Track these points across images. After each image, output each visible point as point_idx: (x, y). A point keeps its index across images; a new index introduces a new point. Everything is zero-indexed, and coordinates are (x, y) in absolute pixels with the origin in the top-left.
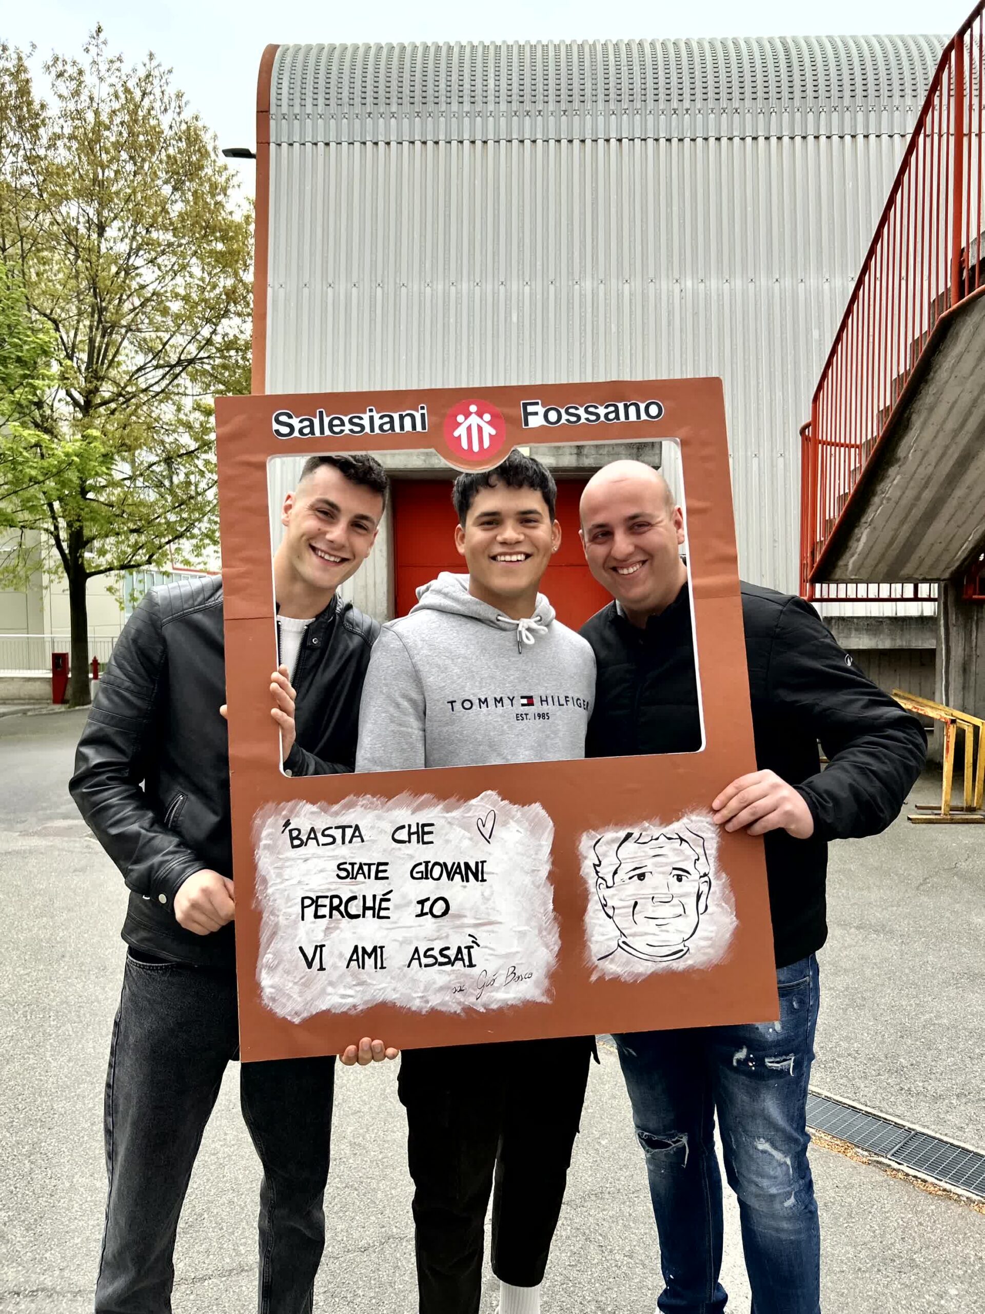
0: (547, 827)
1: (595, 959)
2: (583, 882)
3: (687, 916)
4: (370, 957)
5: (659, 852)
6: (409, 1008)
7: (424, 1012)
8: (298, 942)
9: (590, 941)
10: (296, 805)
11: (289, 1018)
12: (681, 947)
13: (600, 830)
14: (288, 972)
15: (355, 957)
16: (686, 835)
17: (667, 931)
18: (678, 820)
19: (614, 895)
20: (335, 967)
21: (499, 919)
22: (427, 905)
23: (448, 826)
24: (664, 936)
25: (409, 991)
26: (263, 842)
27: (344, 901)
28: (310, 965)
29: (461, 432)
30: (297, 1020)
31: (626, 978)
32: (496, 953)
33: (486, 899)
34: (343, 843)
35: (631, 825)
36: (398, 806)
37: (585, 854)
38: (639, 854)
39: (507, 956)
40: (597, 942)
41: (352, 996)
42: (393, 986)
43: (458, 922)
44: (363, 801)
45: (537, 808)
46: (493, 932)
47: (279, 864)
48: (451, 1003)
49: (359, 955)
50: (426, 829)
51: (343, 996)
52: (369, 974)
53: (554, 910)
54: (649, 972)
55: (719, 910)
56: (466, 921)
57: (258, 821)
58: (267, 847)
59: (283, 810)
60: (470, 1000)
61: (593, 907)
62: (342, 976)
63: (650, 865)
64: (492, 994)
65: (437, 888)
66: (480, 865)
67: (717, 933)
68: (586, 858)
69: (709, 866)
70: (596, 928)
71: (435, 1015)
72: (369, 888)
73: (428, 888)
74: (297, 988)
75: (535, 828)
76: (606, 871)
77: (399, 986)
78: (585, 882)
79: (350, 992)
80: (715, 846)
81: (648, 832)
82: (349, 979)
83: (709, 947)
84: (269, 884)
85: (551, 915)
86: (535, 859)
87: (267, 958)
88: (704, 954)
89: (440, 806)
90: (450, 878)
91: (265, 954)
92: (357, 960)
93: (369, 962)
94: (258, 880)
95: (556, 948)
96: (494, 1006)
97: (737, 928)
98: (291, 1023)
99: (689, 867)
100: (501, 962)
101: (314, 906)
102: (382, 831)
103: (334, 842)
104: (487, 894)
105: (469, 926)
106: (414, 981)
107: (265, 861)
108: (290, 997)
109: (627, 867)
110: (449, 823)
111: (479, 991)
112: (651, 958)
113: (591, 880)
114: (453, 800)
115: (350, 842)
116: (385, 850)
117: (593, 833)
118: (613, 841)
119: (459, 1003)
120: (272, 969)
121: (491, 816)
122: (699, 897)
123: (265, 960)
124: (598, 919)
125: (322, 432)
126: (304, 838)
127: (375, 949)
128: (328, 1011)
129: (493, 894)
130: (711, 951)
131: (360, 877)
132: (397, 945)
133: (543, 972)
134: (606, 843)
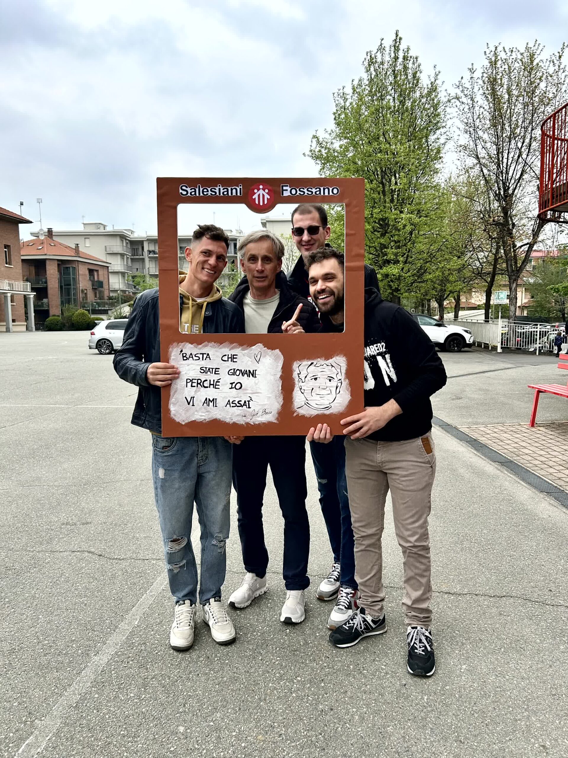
0: (281, 358)
3: (332, 394)
4: (211, 402)
5: (323, 370)
6: (225, 422)
7: (230, 423)
8: (185, 395)
9: (294, 401)
10: (184, 345)
11: (181, 422)
12: (329, 406)
14: (180, 406)
16: (334, 364)
17: (324, 400)
19: (305, 385)
20: (198, 405)
21: (260, 391)
22: (234, 385)
23: (243, 356)
24: (322, 401)
25: (224, 416)
26: (172, 357)
27: (202, 381)
28: (189, 404)
29: (256, 196)
31: (307, 416)
32: (258, 404)
33: (256, 384)
34: (203, 360)
35: (313, 359)
36: (224, 347)
38: (315, 371)
39: (263, 405)
40: (297, 402)
41: (204, 416)
42: (219, 413)
43: (245, 392)
44: (210, 344)
45: (277, 351)
46: (258, 396)
48: (241, 421)
49: (207, 401)
50: (235, 357)
51: (201, 416)
52: (211, 409)
53: (281, 389)
55: (345, 393)
56: (248, 391)
57: (170, 349)
58: (173, 359)
59: (180, 346)
60: (248, 420)
61: (297, 389)
62: (201, 409)
63: (319, 375)
64: (256, 418)
65: (237, 379)
66: (254, 371)
67: (343, 401)
69: (342, 376)
70: (297, 397)
71: (235, 424)
72: (212, 377)
73: (234, 379)
74: (184, 412)
75: (276, 358)
76: (302, 376)
77: (222, 413)
79: (204, 414)
80: (345, 369)
81: (320, 363)
82: (203, 410)
83: (340, 406)
85: (280, 391)
86: (275, 370)
87: (172, 400)
88: (337, 409)
89: (240, 349)
90: (243, 375)
91: (172, 398)
92: (207, 403)
93: (211, 404)
95: (282, 403)
96: (257, 423)
97: (350, 400)
98: (181, 424)
99: (335, 377)
100: (260, 407)
101: (191, 383)
102: (217, 356)
103: (199, 359)
104: (257, 382)
105: (249, 393)
106: (227, 412)
108: (181, 415)
109: (310, 375)
111: (251, 417)
112: (316, 409)
113: (296, 379)
114: (245, 346)
115: (205, 359)
116: (218, 364)
118: (306, 365)
119: (244, 421)
120: (174, 404)
121: (260, 353)
122: (337, 388)
125: (199, 194)
126: (188, 357)
127: (213, 400)
128: (195, 421)
129: (258, 382)
130: (340, 408)
131: (209, 373)
132: (222, 398)
133: (276, 411)
134: (303, 366)
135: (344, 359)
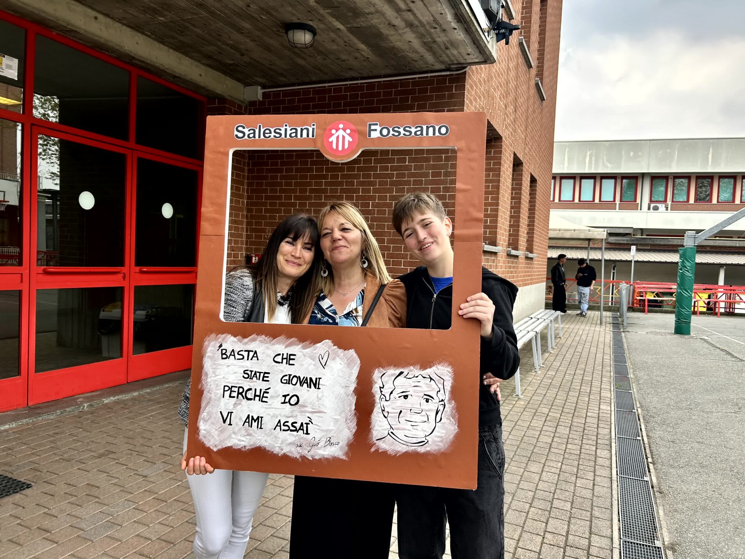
0: (357, 363)
1: (374, 439)
2: (373, 396)
3: (429, 423)
4: (255, 422)
5: (418, 384)
6: (273, 452)
7: (280, 455)
8: (220, 409)
9: (373, 429)
10: (226, 337)
11: (211, 448)
12: (424, 439)
13: (386, 368)
14: (213, 424)
15: (247, 421)
16: (434, 377)
17: (417, 429)
18: (430, 368)
19: (389, 405)
20: (237, 425)
21: (325, 411)
22: (288, 398)
23: (303, 357)
24: (414, 432)
25: (272, 443)
26: (208, 354)
27: (245, 390)
28: (224, 422)
29: (333, 139)
30: (215, 449)
32: (321, 429)
33: (319, 399)
34: (248, 359)
35: (403, 367)
36: (279, 343)
37: (375, 380)
38: (406, 384)
39: (327, 431)
40: (377, 430)
41: (244, 441)
42: (265, 438)
43: (303, 409)
44: (260, 338)
45: (352, 352)
46: (321, 417)
47: (214, 367)
48: (295, 452)
49: (250, 420)
50: (292, 357)
51: (240, 440)
52: (254, 431)
53: (355, 409)
54: (404, 451)
55: (449, 421)
56: (307, 409)
57: (206, 343)
58: (209, 357)
59: (219, 339)
60: (305, 452)
61: (377, 410)
62: (240, 430)
63: (411, 391)
64: (317, 451)
65: (294, 389)
66: (318, 380)
67: (446, 434)
68: (376, 383)
69: (445, 396)
70: (378, 422)
71: (285, 457)
72: (259, 385)
73: (289, 389)
74: (217, 432)
75: (350, 362)
76: (386, 391)
77: (269, 439)
78: (374, 396)
79: (243, 438)
80: (450, 385)
81: (413, 373)
82: (243, 432)
83: (440, 442)
84: (209, 376)
85: (353, 412)
86: (348, 380)
87: (204, 415)
88: (437, 445)
89: (300, 346)
90: (301, 385)
91: (203, 412)
92: (249, 422)
93: (255, 424)
94: (203, 373)
95: (354, 431)
96: (317, 457)
97: (457, 433)
98: (213, 451)
99: (434, 395)
100: (323, 434)
101: (229, 391)
102: (268, 356)
103: (243, 358)
104: (320, 396)
105: (309, 412)
106: (276, 437)
107: (208, 364)
108: (213, 436)
109: (398, 390)
110: (304, 355)
111: (310, 448)
112: (406, 443)
113: (377, 396)
114: (307, 343)
115: (251, 359)
116: (269, 366)
117: (382, 369)
118: (392, 375)
119: (299, 453)
120: (206, 421)
121: (327, 354)
122: (437, 413)
123: (202, 416)
124: (379, 417)
125: (259, 137)
126: (228, 354)
127: (258, 418)
128: (231, 447)
129: (323, 396)
130: (441, 444)
131: (255, 379)
132: (270, 417)
133: (345, 442)
134: (389, 376)
135: (449, 369)
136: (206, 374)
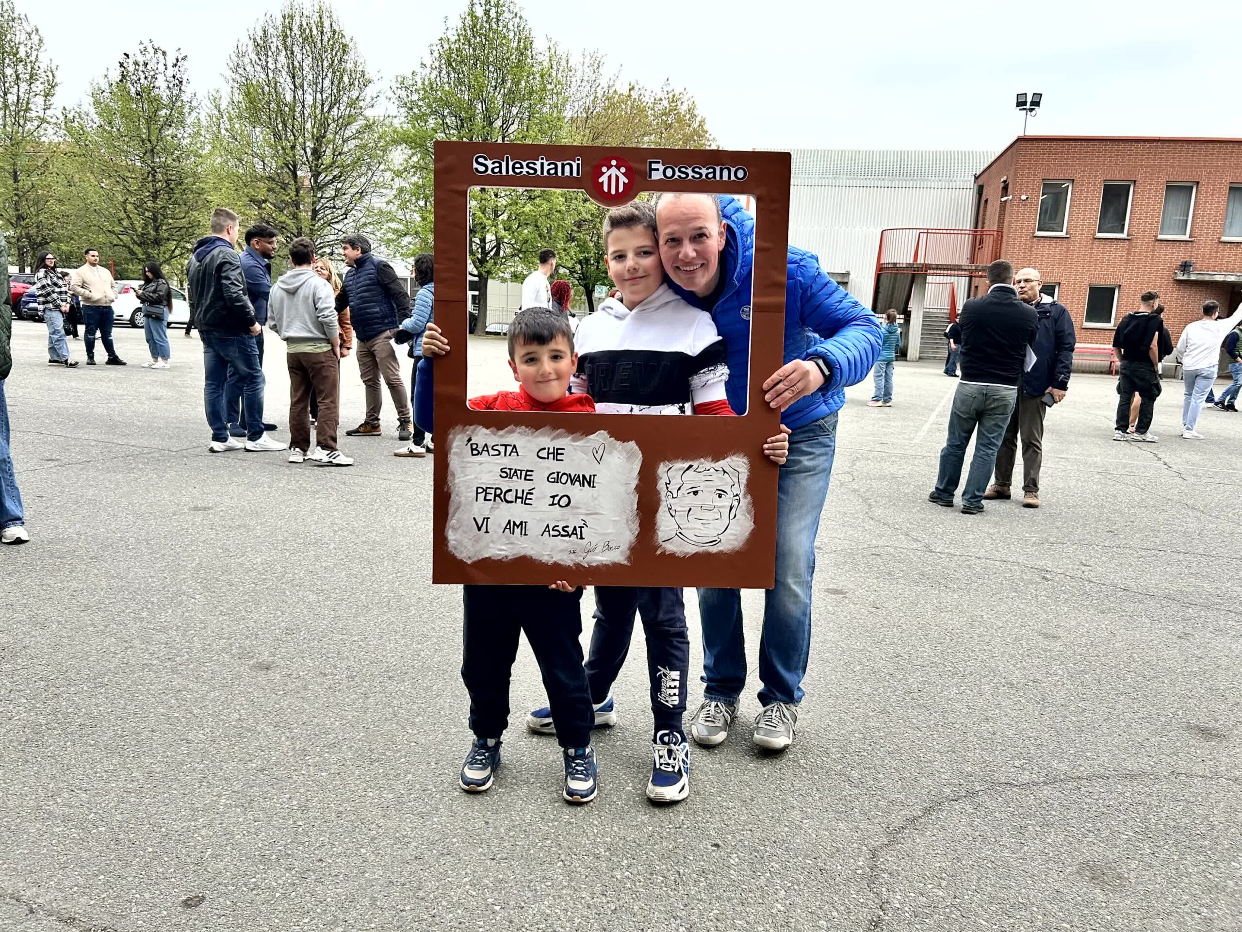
0: (638, 457)
1: (660, 541)
2: (657, 493)
3: (722, 520)
4: (518, 527)
5: (709, 478)
6: (540, 561)
7: (549, 564)
8: (473, 515)
10: (475, 429)
11: (464, 560)
12: (716, 538)
13: (673, 461)
14: (465, 533)
15: (508, 527)
16: (728, 469)
17: (708, 528)
19: (677, 503)
20: (495, 532)
21: (601, 512)
22: (557, 499)
23: (574, 450)
24: (704, 532)
25: (539, 550)
26: (453, 450)
27: (504, 492)
28: (479, 529)
29: (604, 179)
31: (678, 554)
32: (597, 531)
33: (595, 499)
34: (505, 455)
35: (693, 460)
36: (543, 435)
38: (695, 479)
39: (604, 534)
41: (504, 550)
42: (531, 546)
43: (576, 511)
44: (518, 430)
45: (632, 444)
46: (597, 519)
47: (463, 465)
48: (568, 560)
49: (511, 526)
50: (559, 451)
51: (500, 550)
52: (516, 538)
53: (637, 509)
56: (580, 511)
57: (451, 436)
58: (456, 454)
59: (467, 431)
60: (579, 559)
62: (500, 538)
63: (702, 486)
64: (593, 557)
65: (564, 489)
66: (592, 477)
67: (741, 531)
69: (740, 490)
71: (556, 565)
72: (520, 485)
73: (558, 489)
74: (470, 543)
75: (630, 456)
76: (673, 488)
77: (535, 547)
79: (504, 547)
81: (703, 465)
82: (504, 540)
84: (457, 476)
85: (635, 512)
86: (628, 476)
87: (452, 522)
89: (570, 438)
90: (573, 483)
91: (452, 519)
92: (510, 529)
93: (517, 531)
94: (449, 473)
95: (637, 533)
96: (594, 564)
97: (753, 530)
98: (466, 564)
99: (728, 490)
100: (601, 538)
101: (484, 494)
102: (532, 451)
103: (499, 454)
104: (595, 495)
105: (582, 514)
106: (544, 544)
107: (454, 462)
108: (466, 547)
109: (687, 486)
110: (574, 448)
111: (585, 554)
112: (696, 544)
114: (578, 434)
115: (510, 455)
116: (531, 462)
118: (680, 469)
119: (572, 560)
120: (455, 529)
121: (602, 447)
122: (731, 509)
123: (451, 524)
125: (507, 171)
126: (480, 450)
127: (521, 523)
128: (490, 558)
129: (599, 496)
131: (515, 478)
132: (535, 522)
133: (627, 546)
135: (745, 460)
136: (453, 475)
